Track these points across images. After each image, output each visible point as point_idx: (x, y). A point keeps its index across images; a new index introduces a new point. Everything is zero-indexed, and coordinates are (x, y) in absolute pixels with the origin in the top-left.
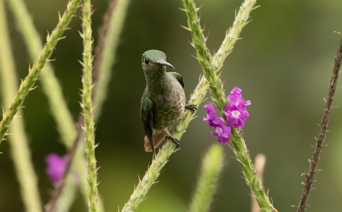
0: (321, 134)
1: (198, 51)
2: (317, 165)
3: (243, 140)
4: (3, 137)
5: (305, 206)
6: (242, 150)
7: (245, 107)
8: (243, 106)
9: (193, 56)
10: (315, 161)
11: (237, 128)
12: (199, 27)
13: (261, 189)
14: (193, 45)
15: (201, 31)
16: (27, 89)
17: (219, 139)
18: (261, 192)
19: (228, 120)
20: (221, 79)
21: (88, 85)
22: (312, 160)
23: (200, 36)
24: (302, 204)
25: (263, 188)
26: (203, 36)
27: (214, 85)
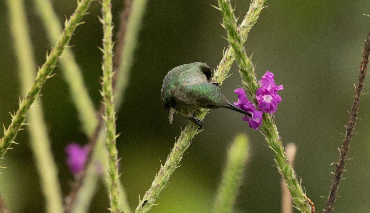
0: (351, 121)
1: (228, 32)
2: (347, 154)
3: (275, 126)
4: (20, 127)
5: (335, 196)
6: (273, 137)
7: (277, 92)
8: (276, 91)
9: (223, 37)
10: (345, 150)
11: (269, 113)
12: (230, 7)
13: (294, 178)
14: (223, 26)
15: (232, 11)
16: (44, 76)
17: (250, 124)
18: (293, 181)
19: (259, 105)
20: (252, 62)
21: (108, 73)
22: (342, 149)
23: (231, 15)
24: (332, 195)
25: (296, 177)
26: (234, 17)
27: (245, 68)
